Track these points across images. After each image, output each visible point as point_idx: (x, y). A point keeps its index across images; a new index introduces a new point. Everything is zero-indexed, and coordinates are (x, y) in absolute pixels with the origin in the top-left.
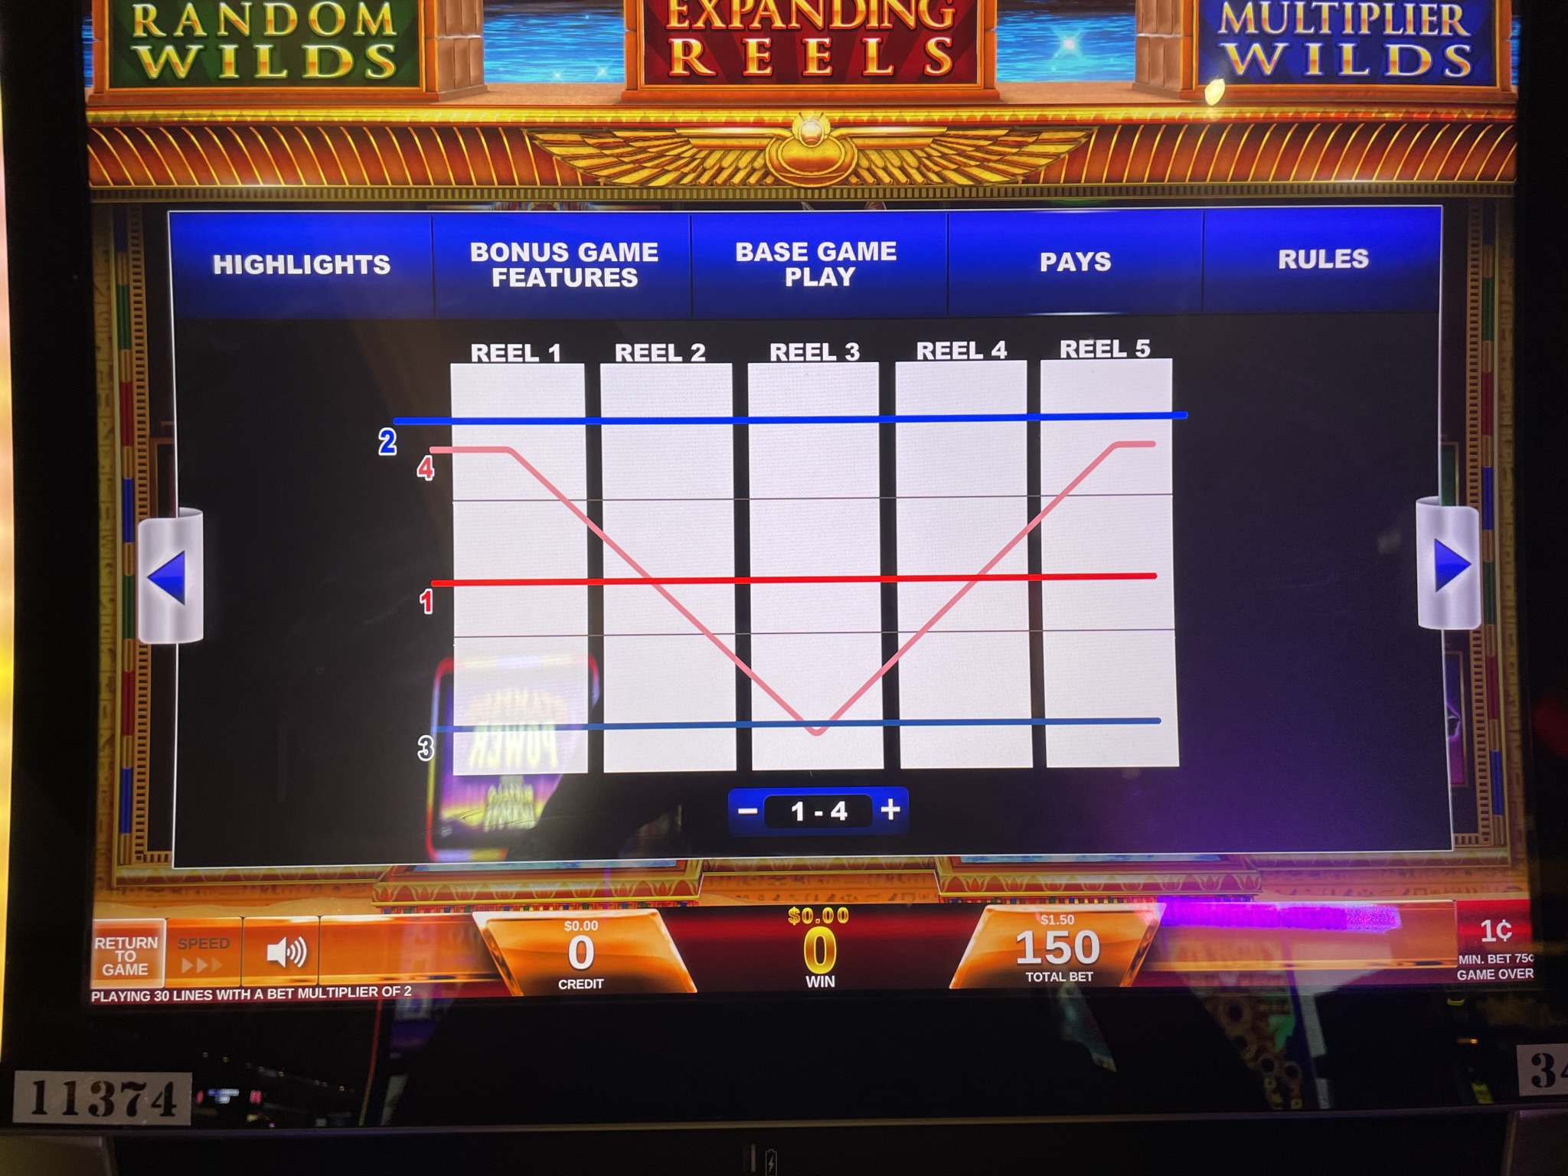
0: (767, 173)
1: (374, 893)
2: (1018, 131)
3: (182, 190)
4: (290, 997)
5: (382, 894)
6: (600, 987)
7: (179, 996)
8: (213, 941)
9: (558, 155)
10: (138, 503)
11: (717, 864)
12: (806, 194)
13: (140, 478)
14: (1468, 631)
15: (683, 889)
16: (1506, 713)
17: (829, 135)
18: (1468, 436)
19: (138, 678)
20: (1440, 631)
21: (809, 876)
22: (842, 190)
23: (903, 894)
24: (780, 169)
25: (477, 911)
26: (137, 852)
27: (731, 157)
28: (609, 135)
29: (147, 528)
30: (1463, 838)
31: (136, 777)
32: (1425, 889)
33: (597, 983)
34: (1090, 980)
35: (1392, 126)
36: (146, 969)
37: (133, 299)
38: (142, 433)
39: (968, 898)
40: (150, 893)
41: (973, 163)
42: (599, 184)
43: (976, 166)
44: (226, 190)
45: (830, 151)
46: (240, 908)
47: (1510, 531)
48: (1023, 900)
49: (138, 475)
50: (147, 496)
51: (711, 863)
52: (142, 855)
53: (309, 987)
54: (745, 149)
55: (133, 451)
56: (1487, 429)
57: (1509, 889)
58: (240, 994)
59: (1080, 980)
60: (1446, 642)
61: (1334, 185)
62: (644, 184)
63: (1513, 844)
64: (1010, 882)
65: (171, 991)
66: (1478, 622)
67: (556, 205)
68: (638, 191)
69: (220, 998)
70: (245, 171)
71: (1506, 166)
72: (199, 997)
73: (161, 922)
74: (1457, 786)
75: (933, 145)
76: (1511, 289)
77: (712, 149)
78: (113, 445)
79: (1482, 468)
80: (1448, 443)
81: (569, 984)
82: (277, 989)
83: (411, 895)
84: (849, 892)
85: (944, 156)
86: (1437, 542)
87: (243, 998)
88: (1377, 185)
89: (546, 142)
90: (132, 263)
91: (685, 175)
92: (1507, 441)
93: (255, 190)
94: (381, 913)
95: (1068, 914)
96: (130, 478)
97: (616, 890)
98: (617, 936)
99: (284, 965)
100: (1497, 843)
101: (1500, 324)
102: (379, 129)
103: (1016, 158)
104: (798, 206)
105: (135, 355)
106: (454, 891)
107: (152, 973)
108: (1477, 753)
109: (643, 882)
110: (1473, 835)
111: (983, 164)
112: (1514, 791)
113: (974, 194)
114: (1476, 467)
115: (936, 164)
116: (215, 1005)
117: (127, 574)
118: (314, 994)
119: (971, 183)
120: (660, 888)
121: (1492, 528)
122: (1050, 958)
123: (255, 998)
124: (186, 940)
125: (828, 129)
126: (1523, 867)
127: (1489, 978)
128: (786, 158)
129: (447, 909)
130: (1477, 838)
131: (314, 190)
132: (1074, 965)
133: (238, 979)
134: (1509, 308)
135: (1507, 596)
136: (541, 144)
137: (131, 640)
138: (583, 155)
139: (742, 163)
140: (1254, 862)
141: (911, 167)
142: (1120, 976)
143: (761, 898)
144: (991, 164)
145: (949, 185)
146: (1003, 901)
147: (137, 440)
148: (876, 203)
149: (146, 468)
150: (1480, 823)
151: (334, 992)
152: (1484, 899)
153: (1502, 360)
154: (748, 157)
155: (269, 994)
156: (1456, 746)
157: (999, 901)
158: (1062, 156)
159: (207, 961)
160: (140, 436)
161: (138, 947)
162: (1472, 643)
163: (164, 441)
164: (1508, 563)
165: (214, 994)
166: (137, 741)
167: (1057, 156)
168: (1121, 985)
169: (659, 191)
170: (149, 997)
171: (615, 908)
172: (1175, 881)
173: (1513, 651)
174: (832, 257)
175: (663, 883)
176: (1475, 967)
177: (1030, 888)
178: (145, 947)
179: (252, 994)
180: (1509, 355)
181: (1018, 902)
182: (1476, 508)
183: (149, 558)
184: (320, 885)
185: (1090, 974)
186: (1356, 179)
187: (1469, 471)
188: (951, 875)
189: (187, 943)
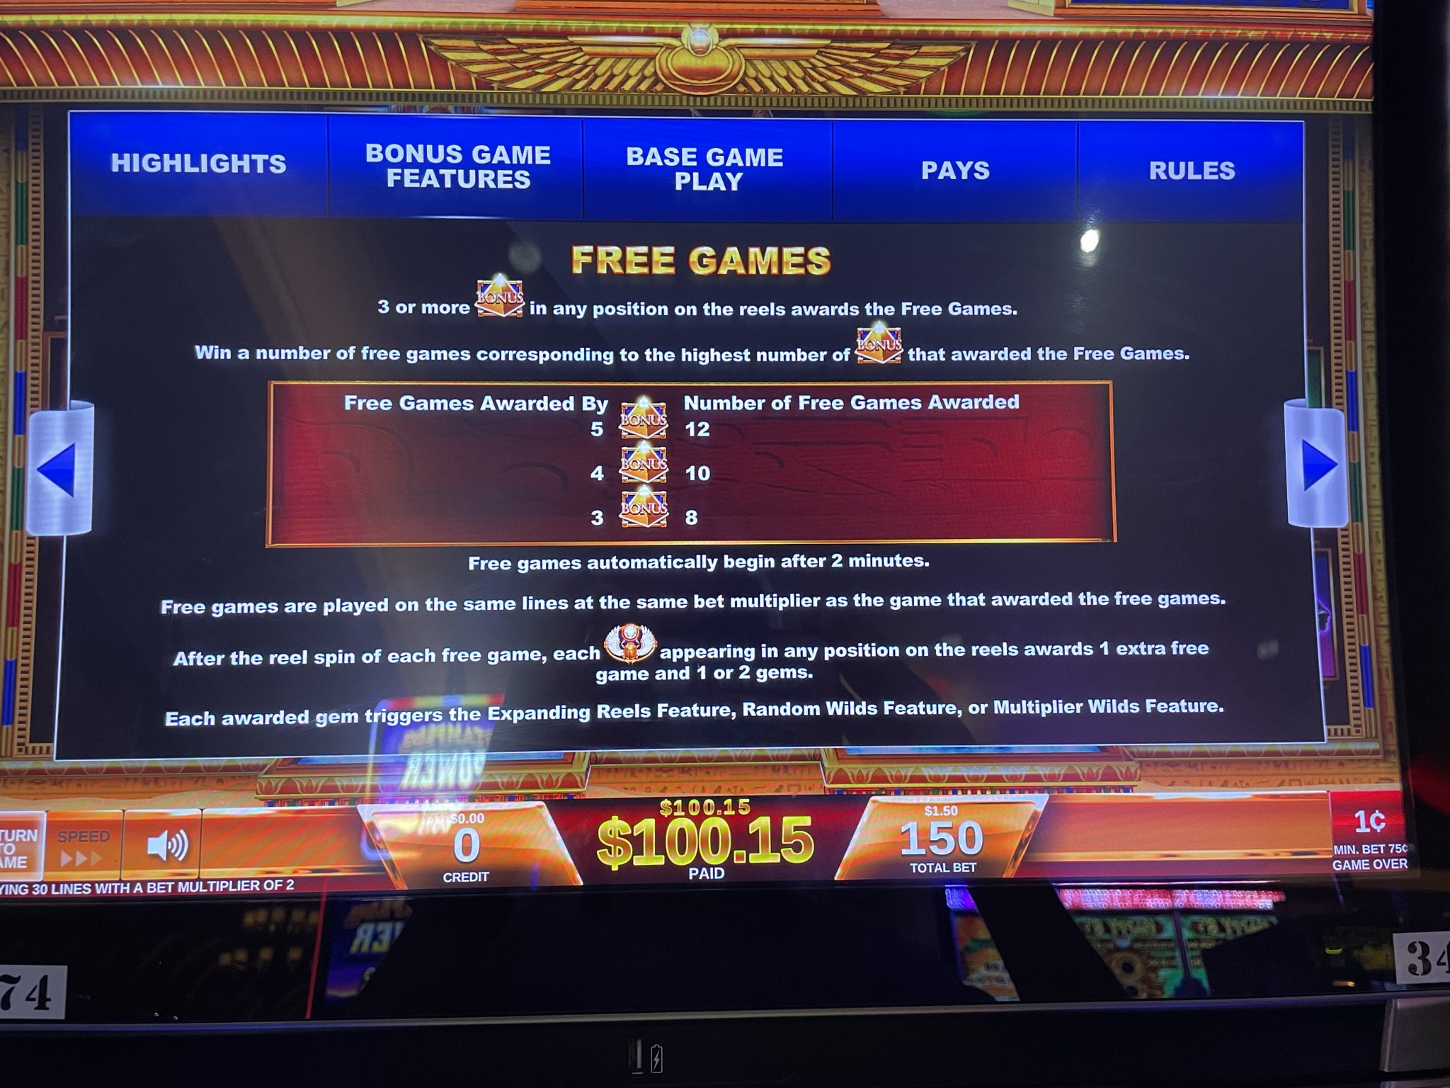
0: (657, 81)
1: (258, 786)
2: (898, 44)
3: (83, 91)
4: (170, 891)
5: (266, 787)
6: (485, 880)
7: (57, 889)
8: (93, 834)
9: (453, 60)
10: (29, 396)
11: (605, 756)
12: (695, 101)
13: (33, 372)
14: (1336, 530)
15: (570, 781)
16: (1375, 608)
17: (717, 45)
18: (1333, 341)
19: (25, 570)
20: (1309, 529)
21: (696, 768)
22: (730, 98)
23: (789, 786)
24: (670, 77)
25: (362, 803)
26: (19, 744)
27: (622, 64)
28: (501, 41)
29: (38, 420)
30: (1336, 730)
31: (20, 668)
32: (1299, 780)
33: (483, 876)
34: (973, 870)
35: (1255, 44)
36: (25, 862)
37: (31, 195)
38: (36, 327)
39: (853, 789)
40: (31, 785)
41: (856, 74)
42: (493, 88)
43: (860, 77)
44: (126, 91)
45: (719, 60)
46: (121, 801)
47: (1375, 432)
48: (907, 792)
49: (30, 368)
50: (39, 389)
51: (599, 756)
52: (23, 747)
53: (189, 881)
54: (636, 57)
55: (27, 344)
56: (1351, 335)
57: (1381, 780)
58: (119, 887)
59: (964, 871)
60: (1315, 539)
61: (1202, 100)
62: (537, 89)
63: (1384, 737)
64: (894, 774)
65: (49, 884)
66: (1346, 521)
67: (451, 108)
68: (531, 96)
69: (98, 892)
70: (145, 72)
71: (1365, 83)
72: (78, 891)
73: (41, 815)
74: (1327, 679)
75: (818, 57)
76: (1371, 202)
77: (604, 57)
78: (8, 339)
79: (1347, 372)
80: (1312, 348)
81: (454, 878)
82: (156, 882)
83: (296, 787)
84: (736, 784)
85: (828, 67)
86: (1304, 441)
87: (122, 892)
88: (1242, 100)
89: (441, 47)
90: (32, 161)
91: (577, 81)
92: (1371, 346)
93: (155, 91)
94: (265, 806)
95: (951, 805)
96: (23, 370)
97: (503, 783)
98: (504, 829)
99: (165, 859)
100: (1369, 735)
101: (1361, 234)
102: (277, 33)
103: (897, 70)
104: (688, 113)
105: (31, 251)
106: (339, 784)
107: (31, 866)
108: (1347, 647)
109: (530, 774)
110: (1345, 727)
111: (866, 76)
112: (1386, 685)
113: (858, 104)
114: (1341, 371)
115: (821, 74)
116: (94, 898)
117: (16, 467)
118: (194, 888)
119: (855, 94)
120: (547, 781)
121: (1358, 429)
122: (935, 849)
123: (135, 892)
124: (65, 833)
125: (716, 39)
126: (1395, 759)
127: (1364, 868)
128: (675, 66)
129: (331, 803)
130: (1349, 730)
131: (212, 91)
132: (958, 856)
133: (118, 872)
134: (1370, 219)
135: (1373, 495)
136: (436, 49)
137: (19, 532)
138: (477, 60)
139: (632, 71)
140: (1132, 753)
141: (797, 77)
142: (1003, 867)
143: (648, 789)
144: (874, 76)
145: (833, 95)
146: (888, 792)
147: (30, 333)
148: (763, 111)
149: (39, 361)
150: (1352, 715)
151: (215, 885)
152: (1357, 790)
153: (1363, 268)
154: (639, 64)
155: (149, 887)
156: (1327, 639)
157: (884, 793)
158: (942, 69)
159: (87, 854)
160: (34, 330)
161: (17, 840)
162: (1340, 540)
163: (58, 335)
164: (1373, 463)
165: (93, 888)
166: (22, 633)
167: (937, 68)
168: (1004, 876)
169: (552, 96)
170: (27, 891)
171: (501, 801)
172: (1057, 772)
173: (1380, 548)
174: (721, 163)
175: (550, 776)
176: (1350, 857)
177: (914, 779)
178: (24, 840)
179: (132, 888)
180: (1370, 265)
181: (902, 793)
182: (1342, 410)
183: (39, 451)
184: (204, 778)
185: (973, 864)
186: (1223, 94)
187: (1334, 374)
188: (837, 766)
189: (67, 835)
